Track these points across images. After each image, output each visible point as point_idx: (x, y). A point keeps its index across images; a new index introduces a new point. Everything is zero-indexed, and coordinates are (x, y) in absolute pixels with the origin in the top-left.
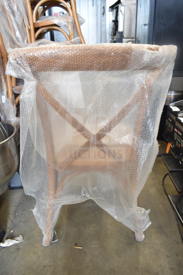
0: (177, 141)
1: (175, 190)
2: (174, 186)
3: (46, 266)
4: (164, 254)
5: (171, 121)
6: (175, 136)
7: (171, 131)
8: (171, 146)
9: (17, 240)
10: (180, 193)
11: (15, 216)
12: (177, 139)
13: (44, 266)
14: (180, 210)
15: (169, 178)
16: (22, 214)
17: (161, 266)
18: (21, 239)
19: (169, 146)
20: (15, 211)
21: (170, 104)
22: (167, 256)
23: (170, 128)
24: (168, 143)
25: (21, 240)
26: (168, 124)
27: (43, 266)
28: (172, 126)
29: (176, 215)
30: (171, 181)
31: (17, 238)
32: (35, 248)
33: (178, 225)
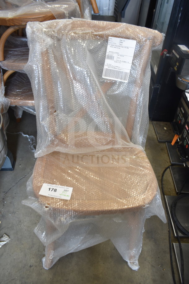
0: (185, 140)
1: (174, 188)
2: (172, 184)
3: (32, 266)
4: (150, 263)
5: (183, 112)
6: (185, 133)
7: (181, 123)
8: (177, 140)
9: (3, 241)
10: (177, 193)
11: (4, 205)
12: (186, 138)
13: (31, 266)
14: (174, 217)
15: (170, 172)
16: (11, 203)
17: (144, 276)
18: (7, 238)
19: (176, 138)
20: (4, 199)
21: (186, 91)
22: (152, 266)
23: (181, 120)
24: (176, 135)
25: (7, 240)
26: (179, 113)
27: (29, 266)
28: (183, 119)
29: (169, 219)
30: (171, 177)
31: (3, 239)
32: (23, 244)
33: (169, 231)
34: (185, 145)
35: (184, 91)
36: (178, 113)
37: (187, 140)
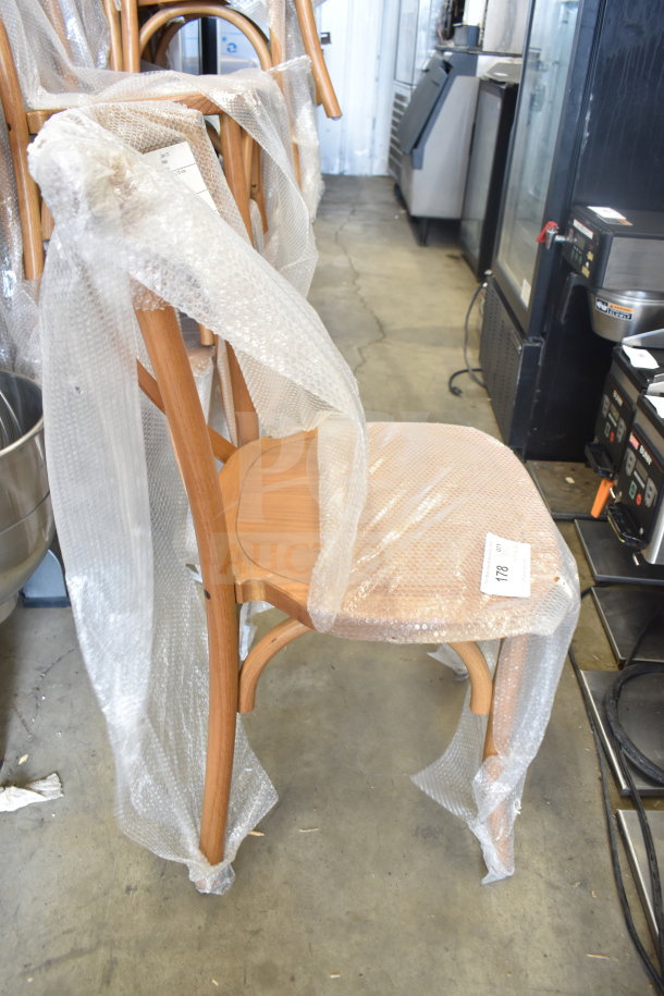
0: (633, 483)
1: (609, 652)
2: (603, 639)
3: (136, 889)
4: (542, 877)
5: (620, 402)
6: (629, 462)
7: (616, 439)
8: (610, 495)
9: (40, 792)
10: (621, 665)
11: (37, 707)
12: (635, 473)
13: (128, 889)
14: (615, 730)
15: (592, 606)
16: (61, 700)
17: (524, 916)
18: (55, 789)
19: (605, 491)
20: (38, 689)
21: (626, 340)
22: (551, 886)
23: (614, 430)
24: (603, 483)
25: (53, 793)
26: (610, 411)
27: (124, 887)
28: (622, 423)
29: (598, 741)
30: (597, 620)
31: (41, 786)
32: (102, 822)
33: (601, 779)
34: (633, 497)
35: (620, 344)
36: (605, 413)
37: (638, 478)
